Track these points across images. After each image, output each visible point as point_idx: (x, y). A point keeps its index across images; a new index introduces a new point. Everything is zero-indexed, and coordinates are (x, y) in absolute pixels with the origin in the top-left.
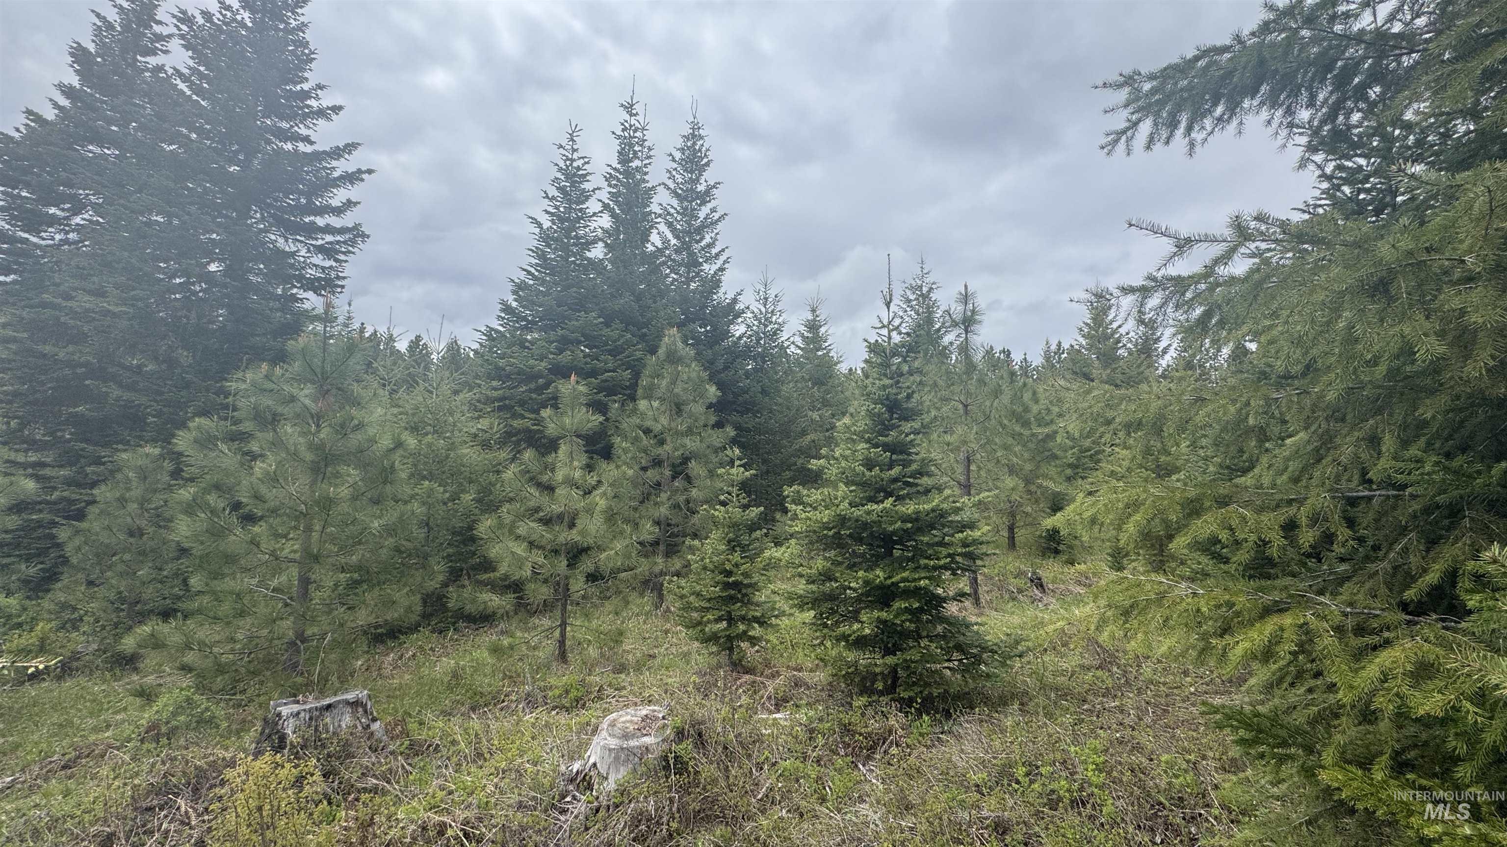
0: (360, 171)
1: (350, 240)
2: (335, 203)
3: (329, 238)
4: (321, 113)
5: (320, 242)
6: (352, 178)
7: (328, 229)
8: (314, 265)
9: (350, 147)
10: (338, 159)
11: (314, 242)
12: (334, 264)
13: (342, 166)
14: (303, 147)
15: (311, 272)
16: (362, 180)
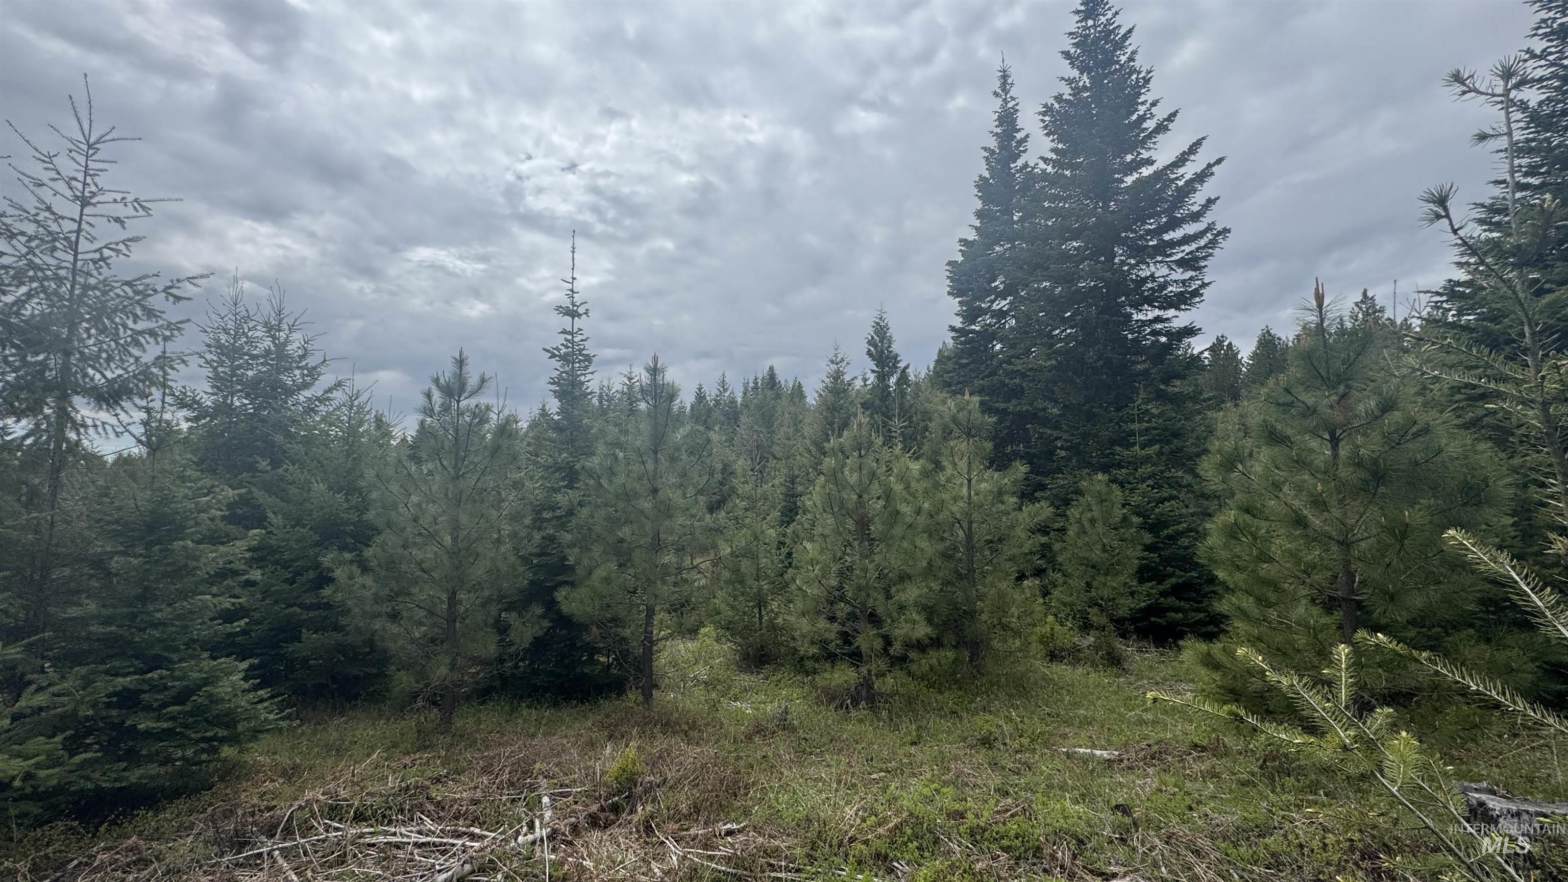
0: (1210, 166)
1: (1211, 242)
2: (1196, 208)
3: (1187, 248)
4: (1161, 128)
5: (1180, 255)
6: (1201, 177)
7: (1186, 240)
8: (1175, 281)
9: (1194, 148)
10: (1183, 165)
11: (1172, 259)
12: (1194, 273)
13: (1189, 170)
14: (1146, 171)
15: (1172, 289)
16: (1212, 174)
